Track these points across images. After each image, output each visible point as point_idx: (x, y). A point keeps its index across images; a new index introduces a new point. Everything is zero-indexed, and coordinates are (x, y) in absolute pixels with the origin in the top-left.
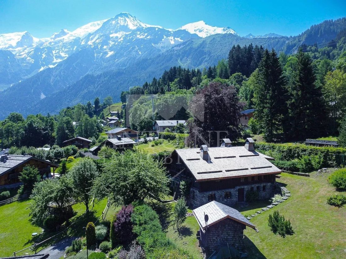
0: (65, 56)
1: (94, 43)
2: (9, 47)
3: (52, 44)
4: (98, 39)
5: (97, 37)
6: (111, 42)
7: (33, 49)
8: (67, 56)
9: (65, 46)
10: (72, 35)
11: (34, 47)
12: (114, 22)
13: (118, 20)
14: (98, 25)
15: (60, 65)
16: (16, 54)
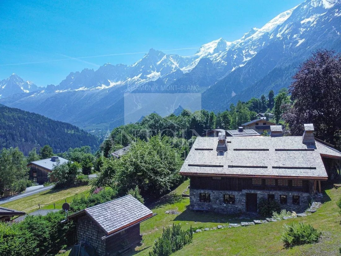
0: (254, 53)
1: (283, 35)
2: (208, 55)
3: (243, 44)
4: (287, 29)
5: (286, 27)
6: (302, 29)
7: (226, 53)
8: (256, 53)
9: (253, 44)
10: (260, 32)
11: (227, 50)
12: (305, 7)
13: (310, 3)
14: (288, 14)
15: (249, 63)
16: (213, 60)
